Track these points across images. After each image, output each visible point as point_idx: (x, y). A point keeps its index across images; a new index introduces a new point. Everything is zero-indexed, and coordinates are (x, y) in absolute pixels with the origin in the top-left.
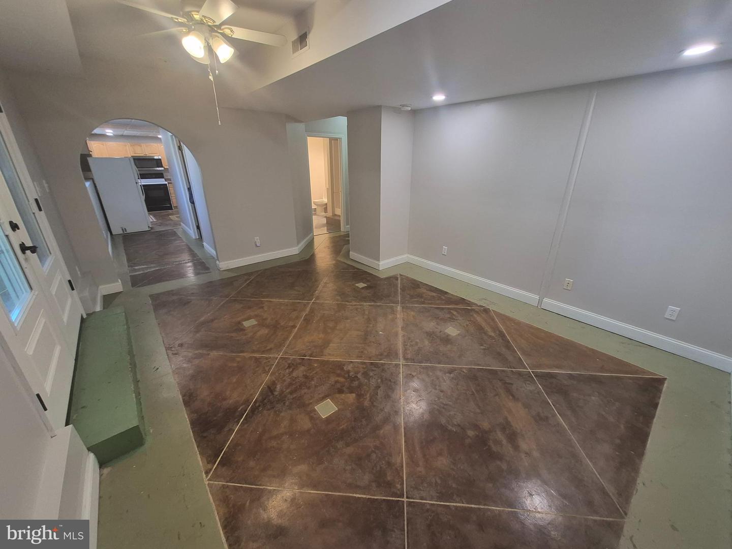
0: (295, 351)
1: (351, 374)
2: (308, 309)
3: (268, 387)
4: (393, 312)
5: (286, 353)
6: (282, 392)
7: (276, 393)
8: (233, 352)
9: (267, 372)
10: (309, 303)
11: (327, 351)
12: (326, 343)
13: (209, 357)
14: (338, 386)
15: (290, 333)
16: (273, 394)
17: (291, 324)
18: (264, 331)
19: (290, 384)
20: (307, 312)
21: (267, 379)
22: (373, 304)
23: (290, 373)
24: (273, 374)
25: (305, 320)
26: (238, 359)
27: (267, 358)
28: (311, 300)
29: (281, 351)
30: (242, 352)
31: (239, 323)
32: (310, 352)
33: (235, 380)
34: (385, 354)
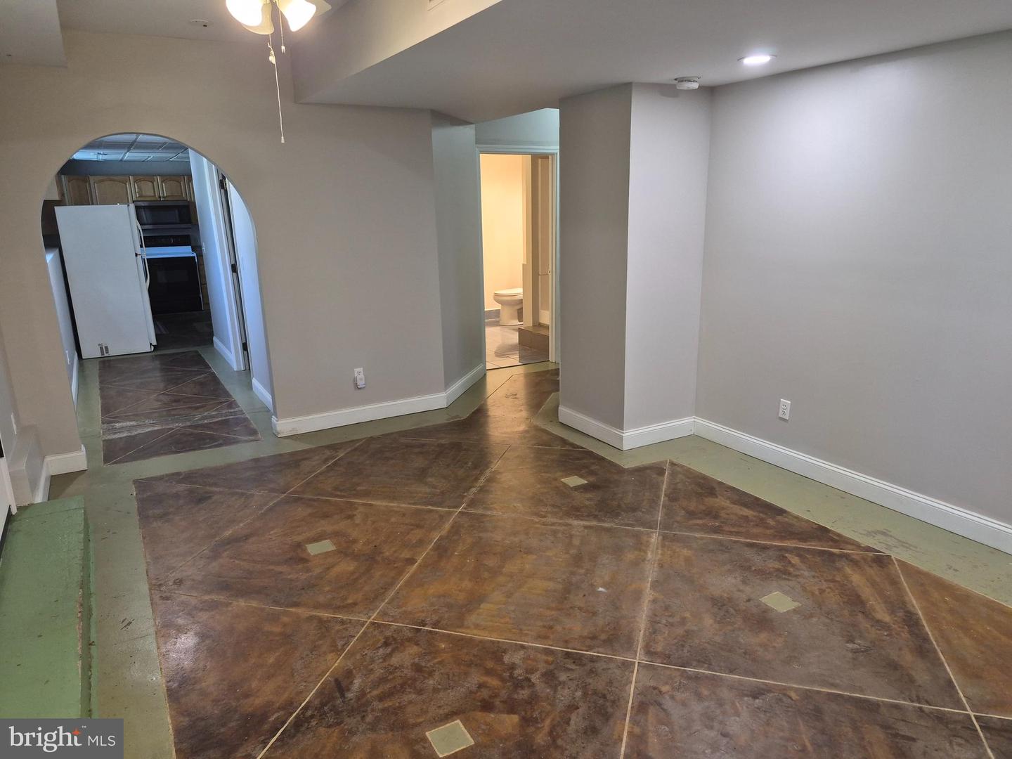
0: (405, 612)
1: (517, 672)
2: (447, 526)
3: (336, 680)
4: (640, 545)
5: (384, 614)
6: (363, 694)
7: (350, 695)
8: (276, 603)
9: (337, 651)
10: (450, 514)
11: (472, 619)
12: (475, 600)
13: (230, 609)
14: (485, 694)
15: (400, 573)
16: (343, 696)
17: (406, 554)
18: (346, 566)
19: (382, 680)
20: (444, 533)
21: (337, 663)
22: (594, 523)
23: (387, 657)
24: (351, 654)
25: (438, 547)
26: (285, 619)
27: (343, 622)
28: (457, 507)
29: (373, 610)
30: (296, 605)
31: (299, 545)
32: (435, 618)
33: (271, 661)
34: (603, 637)
